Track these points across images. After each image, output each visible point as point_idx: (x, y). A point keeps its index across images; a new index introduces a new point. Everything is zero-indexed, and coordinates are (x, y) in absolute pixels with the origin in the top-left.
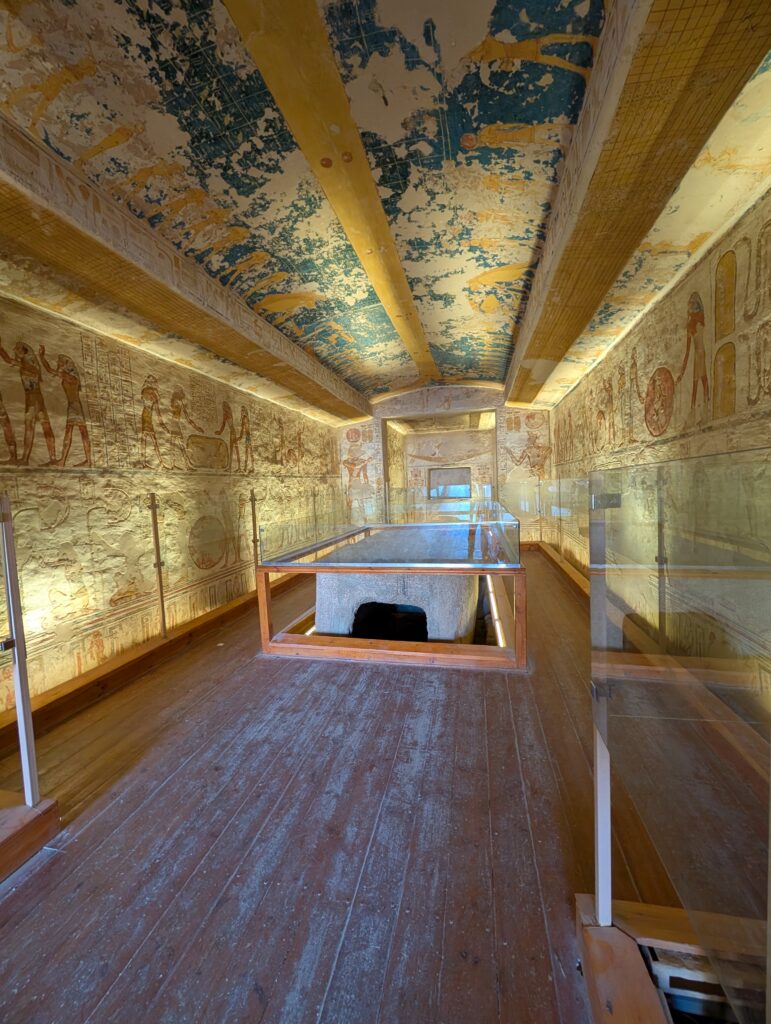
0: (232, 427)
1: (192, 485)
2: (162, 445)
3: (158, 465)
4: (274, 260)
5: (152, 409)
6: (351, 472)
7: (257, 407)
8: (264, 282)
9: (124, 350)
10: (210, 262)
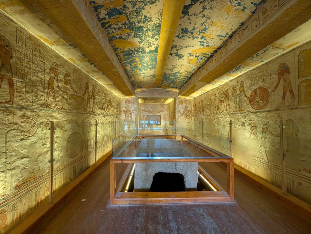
0: (88, 93)
1: (70, 117)
2: (57, 97)
3: (54, 107)
4: (128, 22)
5: (54, 78)
6: (126, 114)
7: (98, 87)
8: (120, 32)
9: (42, 46)
10: (100, 12)
